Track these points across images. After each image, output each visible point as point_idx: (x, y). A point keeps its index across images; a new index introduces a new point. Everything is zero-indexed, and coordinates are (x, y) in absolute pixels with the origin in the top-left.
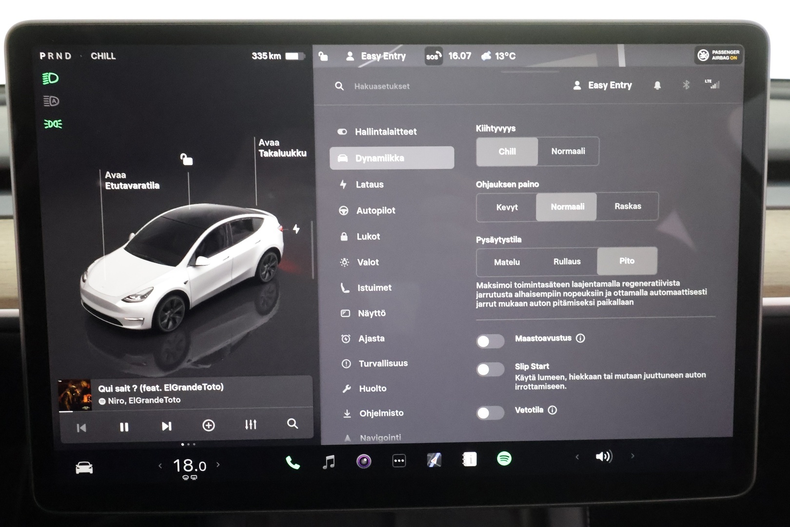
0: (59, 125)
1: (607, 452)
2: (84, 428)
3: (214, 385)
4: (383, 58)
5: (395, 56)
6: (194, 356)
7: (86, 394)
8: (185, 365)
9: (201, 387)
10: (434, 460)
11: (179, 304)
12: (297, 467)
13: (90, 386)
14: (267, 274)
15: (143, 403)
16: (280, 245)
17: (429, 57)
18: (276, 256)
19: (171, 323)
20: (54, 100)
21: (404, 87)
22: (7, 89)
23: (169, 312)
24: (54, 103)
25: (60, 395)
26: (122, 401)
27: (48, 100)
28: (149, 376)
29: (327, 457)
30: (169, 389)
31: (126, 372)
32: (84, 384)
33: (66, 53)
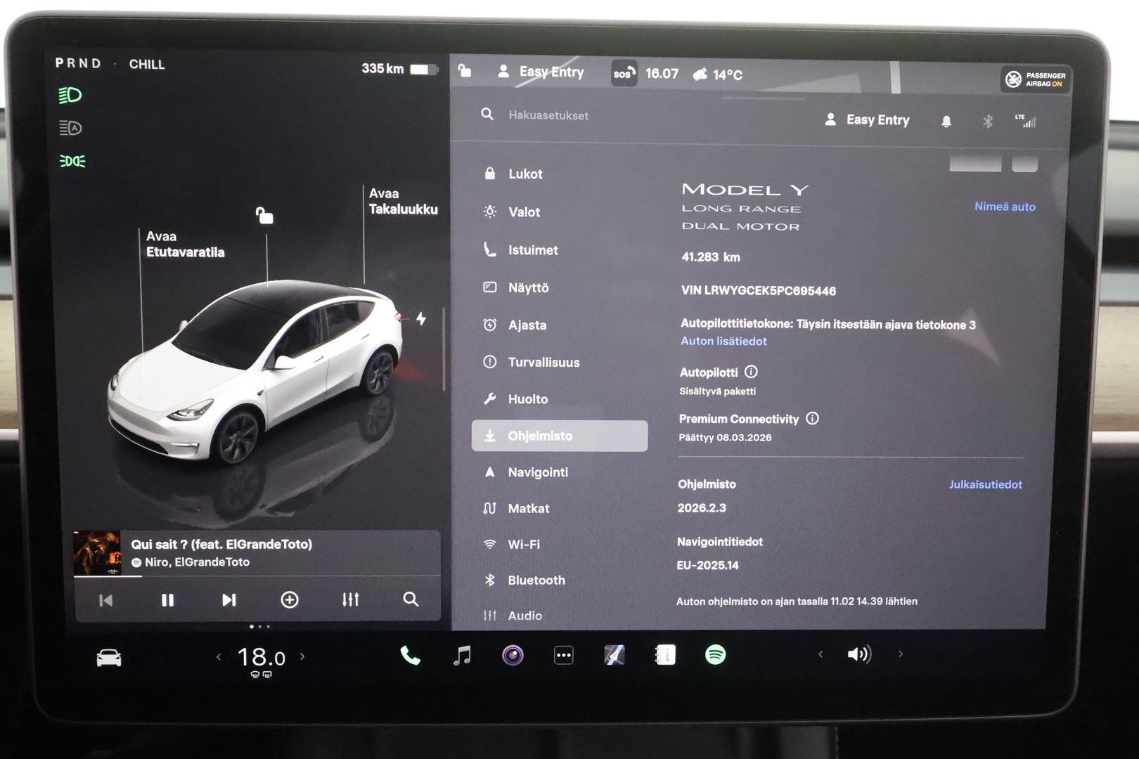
0: (81, 163)
1: (864, 649)
2: (109, 600)
3: (298, 542)
4: (551, 74)
5: (569, 72)
6: (270, 500)
7: (113, 552)
8: (257, 512)
9: (280, 544)
10: (614, 656)
11: (250, 424)
12: (416, 661)
13: (119, 540)
14: (378, 383)
15: (195, 565)
16: (397, 341)
17: (617, 75)
18: (391, 359)
19: (237, 452)
20: (75, 126)
21: (581, 117)
22: (7, 115)
23: (235, 435)
24: (75, 131)
25: (75, 552)
26: (165, 563)
27: (67, 126)
28: (205, 527)
29: (459, 648)
30: (233, 546)
31: (171, 520)
32: (111, 537)
33: (94, 60)
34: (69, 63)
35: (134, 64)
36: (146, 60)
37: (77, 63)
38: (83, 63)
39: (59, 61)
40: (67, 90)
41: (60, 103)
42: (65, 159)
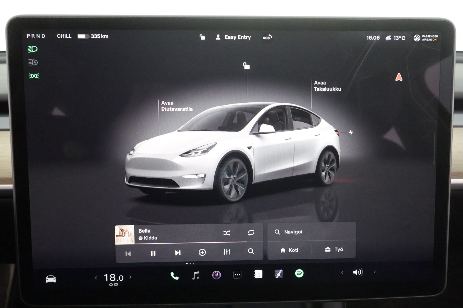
0: (37, 77)
1: (360, 270)
12: (177, 278)
20: (35, 62)
22: (7, 54)
24: (35, 64)
27: (31, 62)
29: (195, 273)
33: (42, 34)
34: (32, 36)
35: (59, 36)
36: (64, 35)
37: (35, 36)
38: (38, 36)
39: (28, 35)
40: (31, 47)
41: (29, 52)
42: (31, 75)
